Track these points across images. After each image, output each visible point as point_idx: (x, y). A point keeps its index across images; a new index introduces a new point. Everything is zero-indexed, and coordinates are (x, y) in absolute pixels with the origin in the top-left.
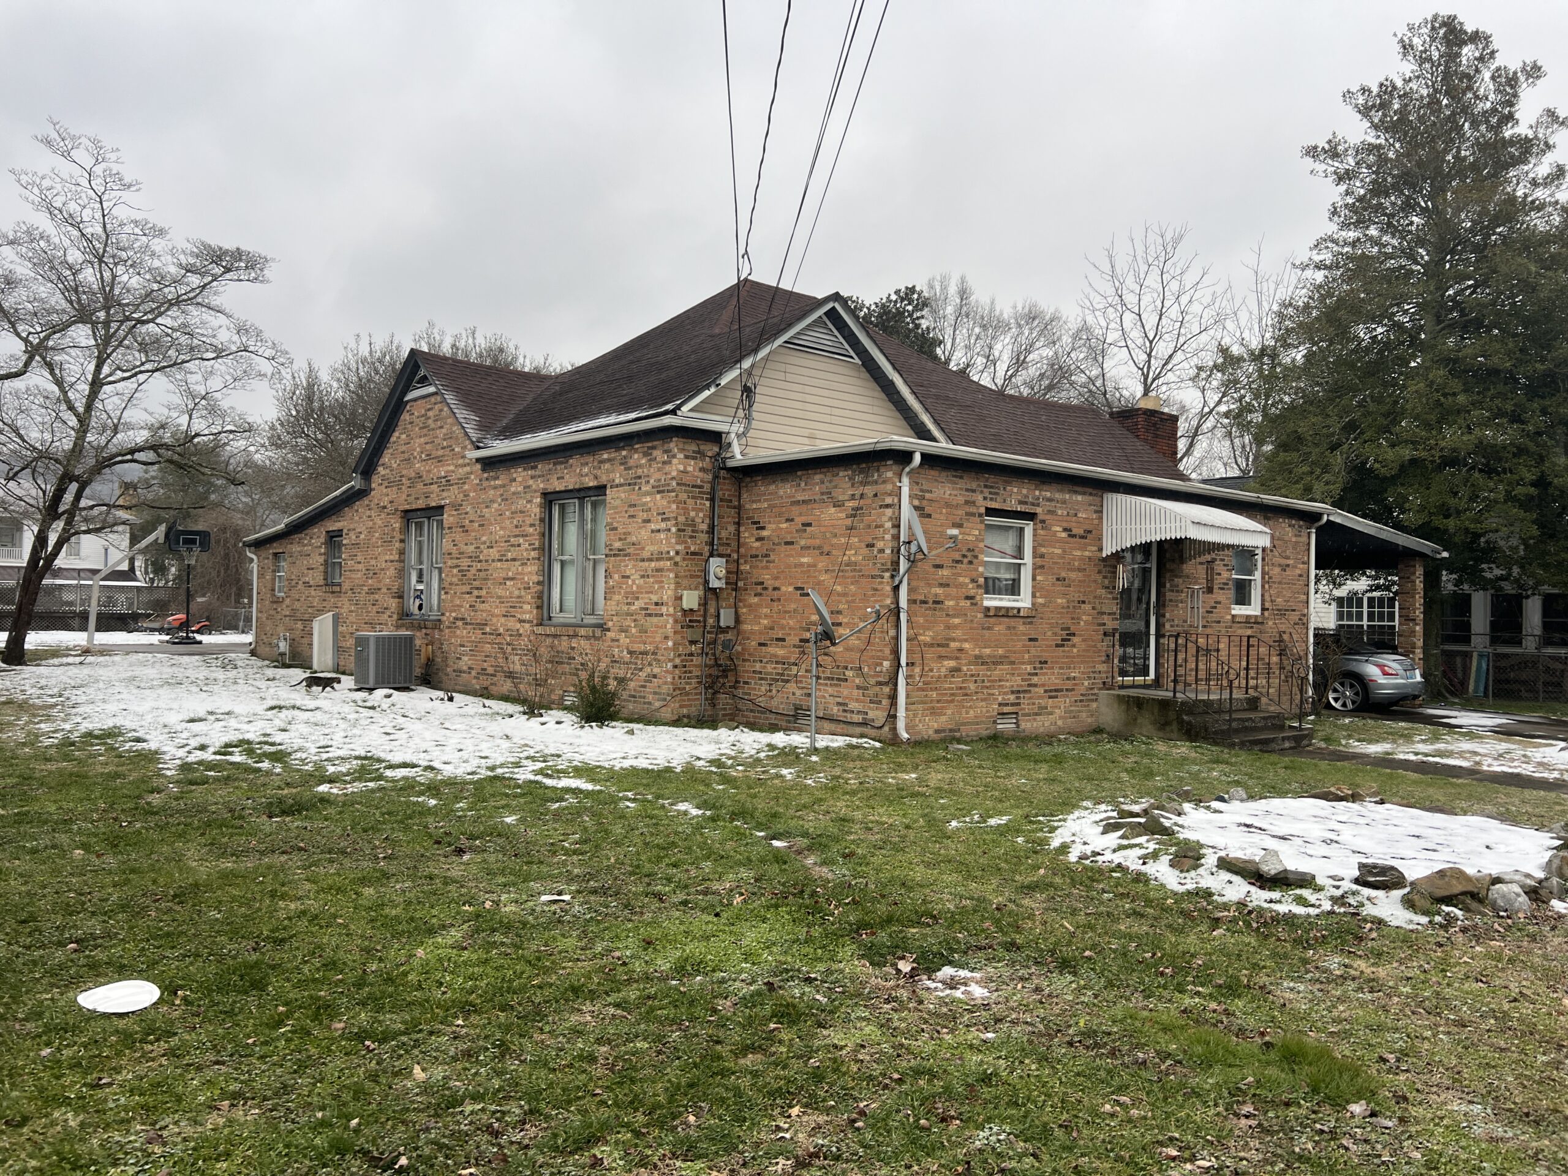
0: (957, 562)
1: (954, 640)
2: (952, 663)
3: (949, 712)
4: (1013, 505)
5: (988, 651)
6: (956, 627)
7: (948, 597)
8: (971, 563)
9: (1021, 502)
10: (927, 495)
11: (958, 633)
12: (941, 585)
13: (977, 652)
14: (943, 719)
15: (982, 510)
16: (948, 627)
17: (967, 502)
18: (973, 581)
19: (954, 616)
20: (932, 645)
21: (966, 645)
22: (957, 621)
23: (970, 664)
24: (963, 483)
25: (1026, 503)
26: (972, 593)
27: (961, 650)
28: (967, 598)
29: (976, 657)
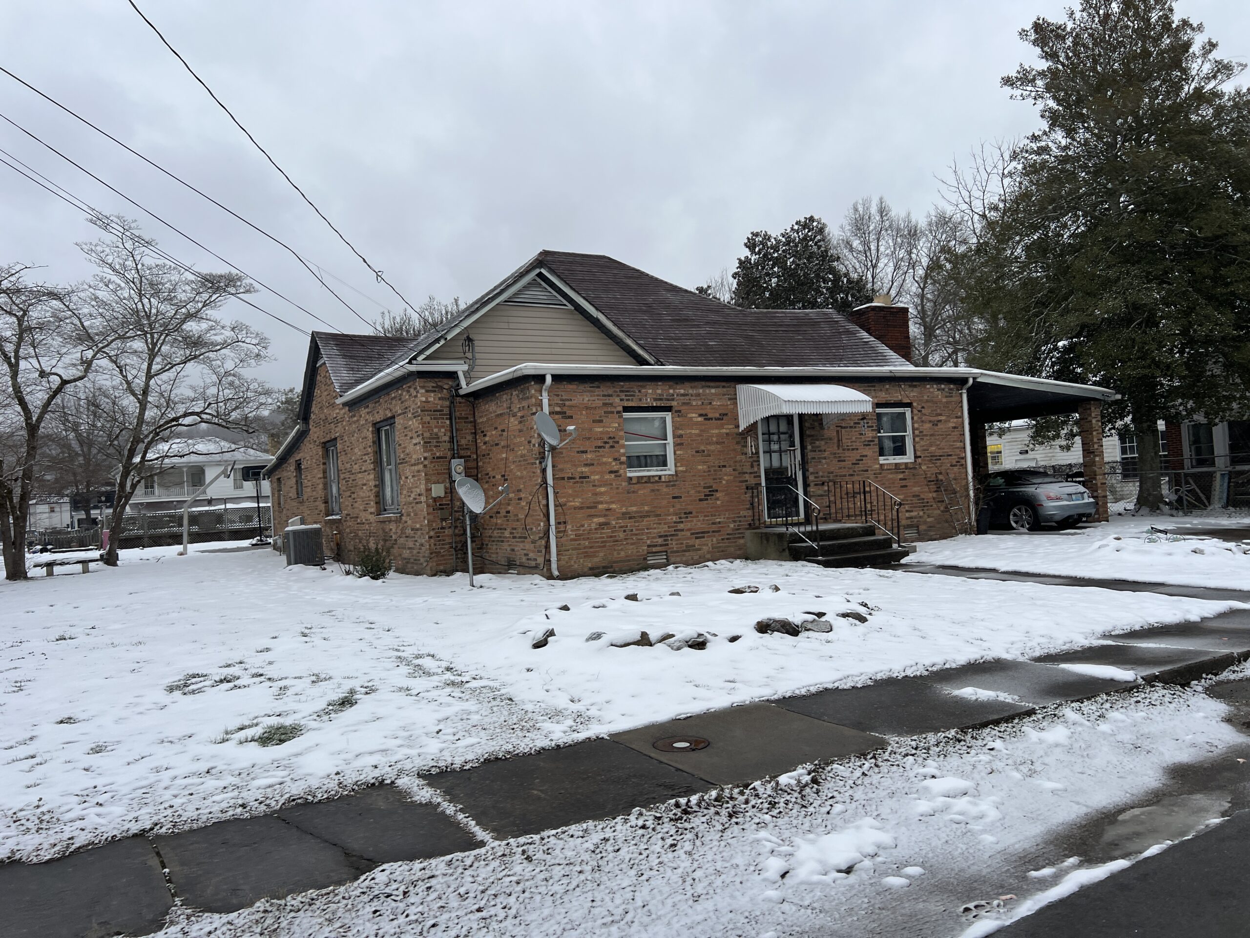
0: (600, 447)
1: (602, 503)
2: (602, 520)
3: (601, 554)
4: (649, 402)
5: (634, 509)
6: (601, 494)
7: (593, 473)
8: (612, 447)
9: (655, 400)
10: (567, 403)
11: (606, 498)
12: (586, 465)
13: (624, 510)
14: (596, 560)
15: (621, 409)
16: (596, 494)
17: (605, 404)
18: (615, 459)
19: (600, 486)
20: (581, 508)
21: (614, 506)
22: (603, 489)
23: (618, 519)
24: (597, 392)
25: (661, 400)
26: (616, 468)
27: (609, 510)
28: (611, 472)
29: (623, 514)
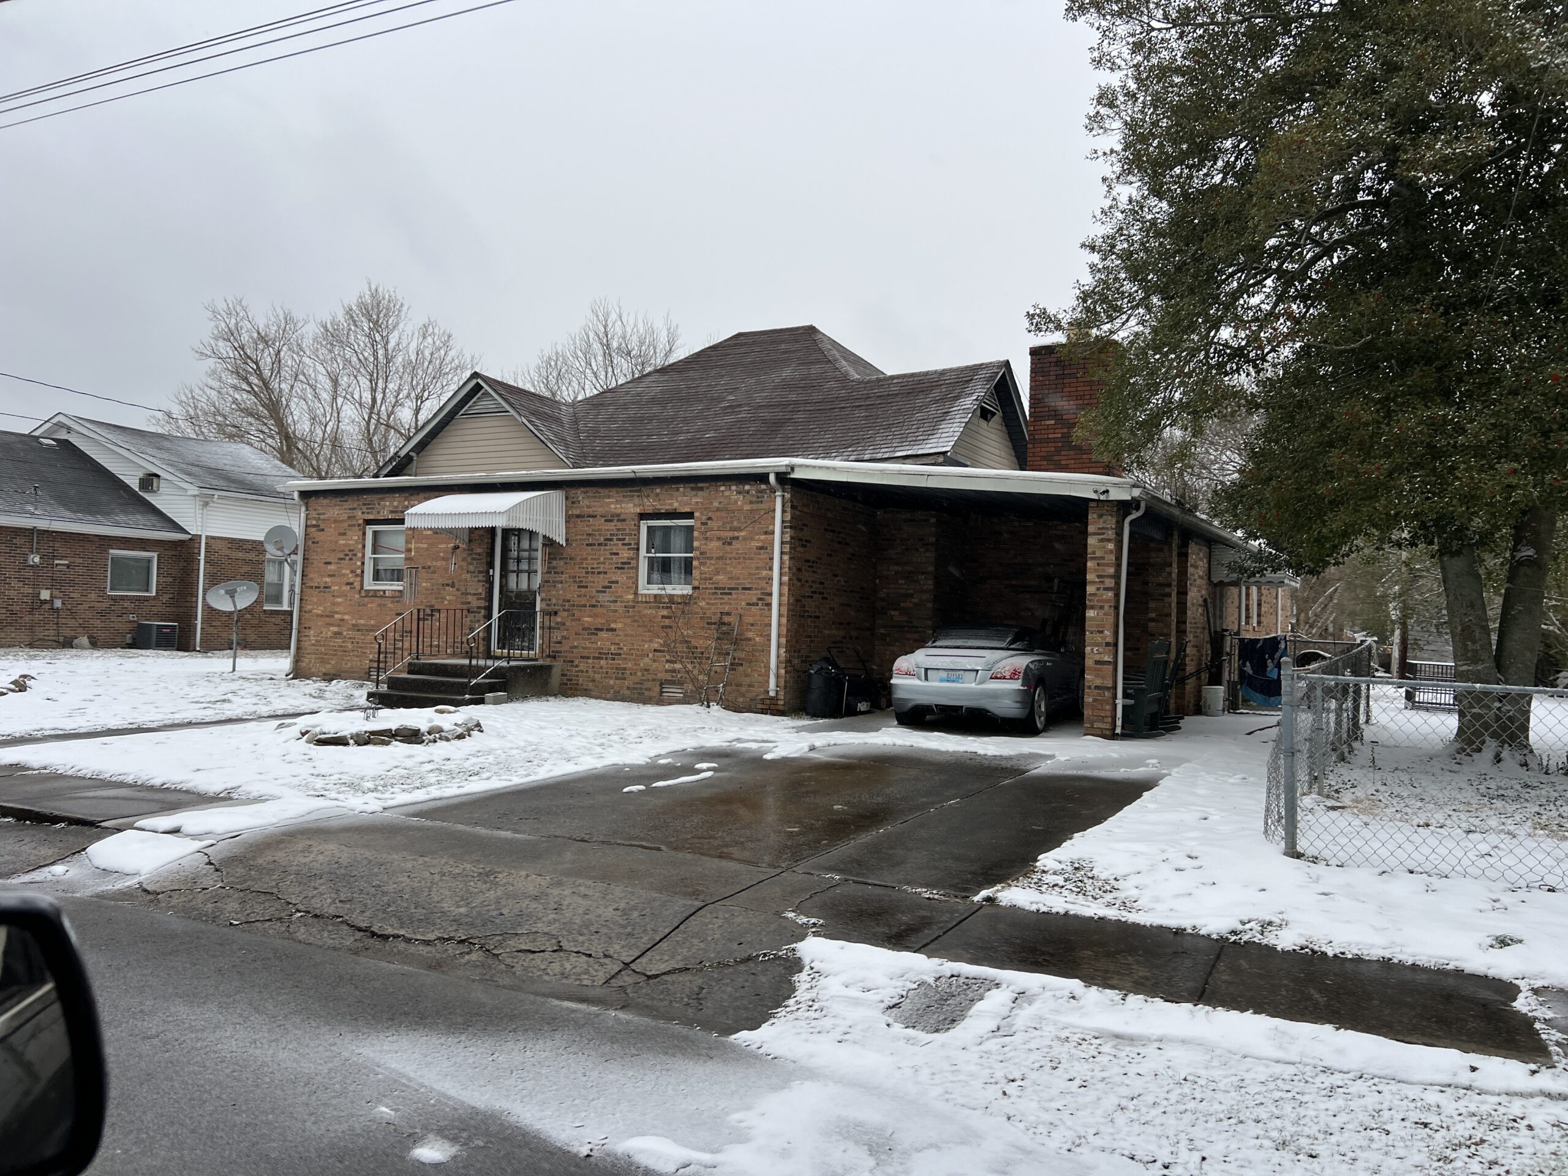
0: (341, 559)
1: (337, 613)
2: (335, 629)
3: (333, 662)
4: (385, 514)
5: (362, 622)
6: (339, 604)
7: (333, 583)
8: (351, 559)
9: (392, 512)
10: (322, 517)
11: (340, 609)
12: (329, 576)
13: (354, 622)
14: (329, 666)
15: (361, 522)
16: (334, 604)
17: (349, 518)
18: (352, 572)
19: (338, 597)
20: (322, 616)
21: (346, 617)
22: (339, 600)
23: (349, 630)
24: (347, 505)
25: (396, 512)
26: (351, 580)
27: (342, 620)
28: (348, 584)
29: (354, 625)
